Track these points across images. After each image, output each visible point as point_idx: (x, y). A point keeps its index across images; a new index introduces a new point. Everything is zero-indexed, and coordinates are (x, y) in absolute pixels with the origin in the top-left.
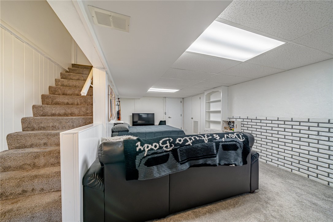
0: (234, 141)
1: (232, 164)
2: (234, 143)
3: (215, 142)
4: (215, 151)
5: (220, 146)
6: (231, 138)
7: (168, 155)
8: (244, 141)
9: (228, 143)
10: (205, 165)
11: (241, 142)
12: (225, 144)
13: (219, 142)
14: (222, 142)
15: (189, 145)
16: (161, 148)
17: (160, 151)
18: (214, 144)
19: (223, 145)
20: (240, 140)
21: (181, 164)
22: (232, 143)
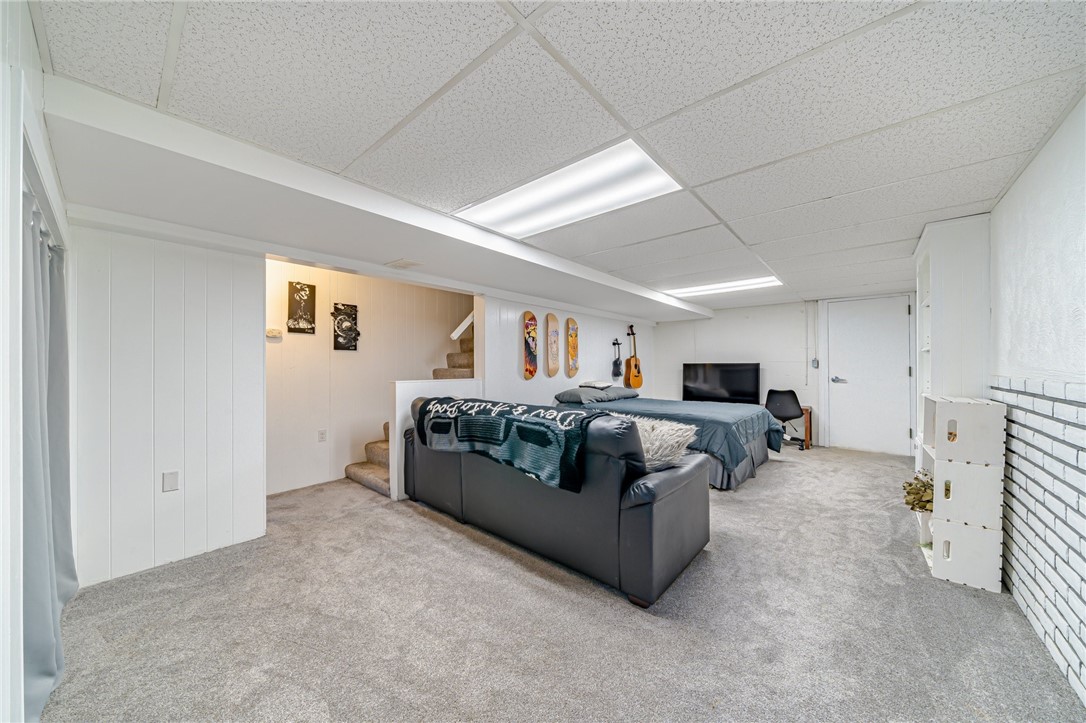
0: (542, 425)
1: (529, 473)
2: (542, 428)
3: (508, 419)
4: (501, 435)
5: (514, 429)
6: (544, 417)
7: (450, 424)
8: (569, 430)
9: (528, 426)
10: (485, 454)
11: (562, 431)
12: (522, 427)
13: (514, 420)
14: (520, 421)
15: (471, 414)
16: (446, 411)
17: (443, 416)
18: (504, 421)
19: (518, 427)
20: (560, 426)
21: (460, 441)
22: (537, 427)
